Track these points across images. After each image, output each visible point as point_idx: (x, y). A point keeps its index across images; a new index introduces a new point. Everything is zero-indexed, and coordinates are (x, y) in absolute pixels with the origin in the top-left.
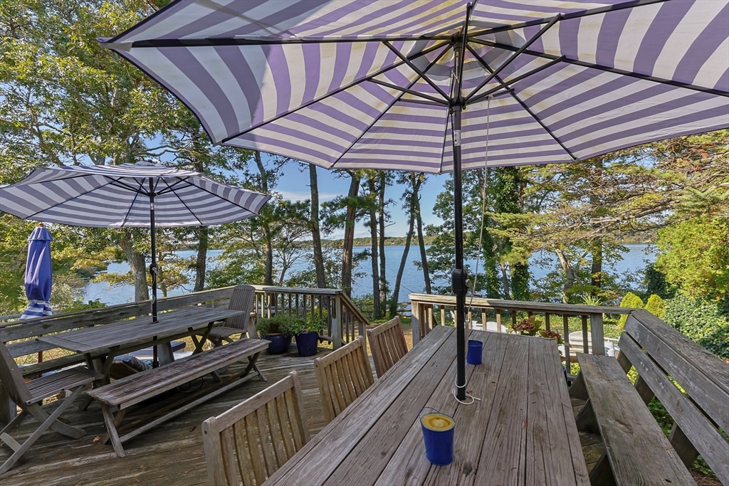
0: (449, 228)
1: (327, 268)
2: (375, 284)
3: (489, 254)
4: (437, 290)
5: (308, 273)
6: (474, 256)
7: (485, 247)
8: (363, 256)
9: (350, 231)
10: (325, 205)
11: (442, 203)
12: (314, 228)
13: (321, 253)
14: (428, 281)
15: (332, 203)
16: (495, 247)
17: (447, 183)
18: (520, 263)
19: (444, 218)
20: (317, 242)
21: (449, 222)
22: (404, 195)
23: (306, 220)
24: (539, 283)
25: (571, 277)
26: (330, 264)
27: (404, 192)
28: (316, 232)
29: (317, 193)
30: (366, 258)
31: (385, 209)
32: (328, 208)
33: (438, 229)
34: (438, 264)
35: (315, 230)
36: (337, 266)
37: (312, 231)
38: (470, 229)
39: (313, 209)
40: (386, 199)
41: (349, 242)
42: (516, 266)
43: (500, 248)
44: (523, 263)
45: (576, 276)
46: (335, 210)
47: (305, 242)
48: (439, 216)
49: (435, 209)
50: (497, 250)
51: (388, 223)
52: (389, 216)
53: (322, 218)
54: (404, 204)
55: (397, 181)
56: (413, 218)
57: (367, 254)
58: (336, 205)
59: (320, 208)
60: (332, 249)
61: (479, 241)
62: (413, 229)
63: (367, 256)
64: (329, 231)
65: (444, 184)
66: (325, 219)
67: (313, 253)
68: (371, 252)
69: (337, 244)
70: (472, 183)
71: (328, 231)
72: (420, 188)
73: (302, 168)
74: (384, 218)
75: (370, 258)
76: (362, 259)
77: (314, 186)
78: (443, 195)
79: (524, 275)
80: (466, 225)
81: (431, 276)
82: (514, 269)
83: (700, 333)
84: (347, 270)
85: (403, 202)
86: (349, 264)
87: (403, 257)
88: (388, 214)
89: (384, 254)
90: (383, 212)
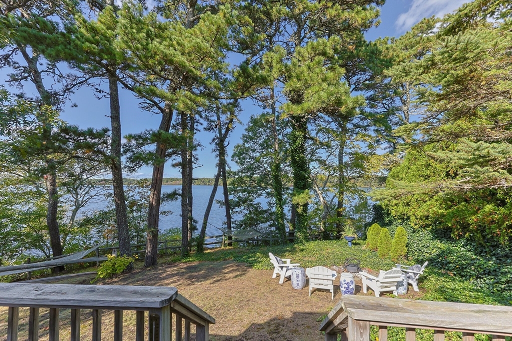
0: (243, 173)
1: (129, 207)
2: (183, 223)
3: (279, 195)
5: (106, 213)
7: (276, 188)
8: (172, 196)
9: (159, 171)
10: (130, 137)
11: (240, 152)
12: (114, 164)
13: (123, 192)
14: (229, 216)
15: (140, 137)
17: (244, 137)
19: (241, 164)
20: (118, 181)
21: (244, 169)
23: (104, 154)
25: (327, 211)
26: (133, 203)
28: (116, 169)
29: (119, 126)
30: (176, 199)
32: (134, 142)
33: (236, 174)
34: (238, 203)
35: (116, 167)
36: (141, 204)
37: (112, 168)
39: (113, 141)
41: (157, 183)
45: (329, 210)
46: (142, 145)
47: (104, 180)
48: (237, 162)
51: (196, 165)
52: (197, 159)
53: (125, 152)
54: (214, 148)
55: (204, 128)
57: (177, 194)
58: (145, 139)
59: (123, 141)
60: (135, 188)
63: (177, 196)
64: (134, 170)
66: (129, 154)
67: (112, 191)
68: (181, 192)
69: (142, 183)
71: (132, 170)
72: (228, 136)
73: (100, 95)
74: (193, 160)
75: (180, 199)
76: (172, 199)
77: (115, 117)
78: (239, 146)
82: (301, 207)
83: (427, 252)
84: (154, 211)
85: (213, 146)
86: (157, 205)
87: (211, 197)
88: (196, 157)
89: (191, 194)
90: (191, 154)
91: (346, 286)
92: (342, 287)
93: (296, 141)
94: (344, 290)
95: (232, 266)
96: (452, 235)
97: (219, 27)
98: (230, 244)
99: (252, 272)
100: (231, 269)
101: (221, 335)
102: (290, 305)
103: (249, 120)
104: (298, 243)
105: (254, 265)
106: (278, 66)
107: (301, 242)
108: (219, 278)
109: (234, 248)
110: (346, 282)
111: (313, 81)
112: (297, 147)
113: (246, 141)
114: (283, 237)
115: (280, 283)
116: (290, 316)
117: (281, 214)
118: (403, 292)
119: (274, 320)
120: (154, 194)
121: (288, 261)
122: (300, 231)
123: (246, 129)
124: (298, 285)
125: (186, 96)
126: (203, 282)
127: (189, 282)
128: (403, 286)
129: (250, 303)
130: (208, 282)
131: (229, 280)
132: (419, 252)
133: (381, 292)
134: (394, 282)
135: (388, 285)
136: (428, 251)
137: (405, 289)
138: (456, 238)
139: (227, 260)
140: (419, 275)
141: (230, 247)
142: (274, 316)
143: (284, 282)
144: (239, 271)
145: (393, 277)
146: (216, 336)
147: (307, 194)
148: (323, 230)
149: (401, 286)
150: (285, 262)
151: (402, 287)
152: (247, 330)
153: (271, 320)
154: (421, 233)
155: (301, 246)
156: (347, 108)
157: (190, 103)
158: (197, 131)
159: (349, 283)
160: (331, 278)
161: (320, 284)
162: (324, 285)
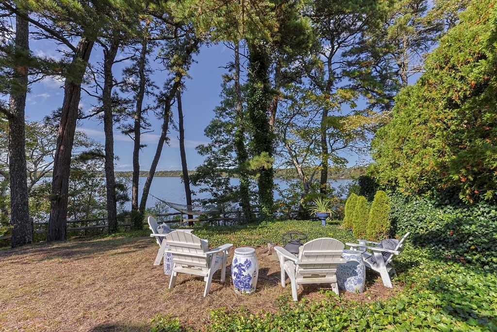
9: (66, 122)
28: (14, 119)
31: (143, 115)
45: (309, 187)
82: (259, 174)
83: (421, 228)
89: (138, 162)
90: (140, 117)
91: (237, 271)
93: (253, 94)
94: (235, 278)
96: (461, 197)
98: (190, 224)
110: (238, 263)
115: (155, 264)
118: (355, 287)
120: (58, 151)
124: (168, 267)
128: (356, 274)
132: (411, 228)
133: (304, 285)
134: (329, 265)
135: (318, 271)
136: (423, 226)
137: (359, 281)
138: (469, 202)
140: (392, 255)
141: (189, 227)
145: (325, 256)
147: (264, 156)
149: (351, 275)
151: (352, 278)
154: (414, 203)
158: (152, 95)
159: (242, 265)
160: (201, 253)
161: (190, 267)
162: (198, 268)
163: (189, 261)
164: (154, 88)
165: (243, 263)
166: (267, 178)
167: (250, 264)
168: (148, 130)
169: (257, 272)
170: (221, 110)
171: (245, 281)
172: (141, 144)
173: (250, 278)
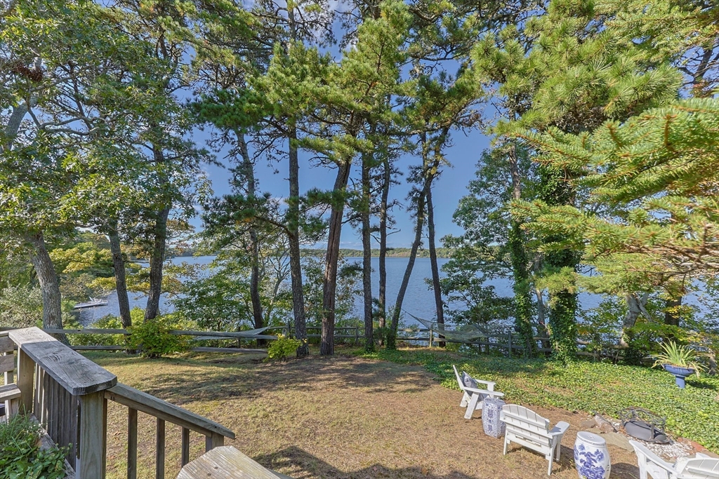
0: (472, 240)
2: (366, 307)
3: (521, 274)
4: (452, 314)
6: (502, 274)
7: (515, 264)
8: (350, 271)
9: (334, 239)
10: (290, 201)
11: (464, 209)
14: (440, 303)
15: (303, 199)
16: (530, 264)
17: (471, 184)
18: (566, 290)
19: (466, 226)
20: (294, 252)
21: (472, 232)
22: (410, 194)
24: (588, 315)
25: (636, 309)
27: (411, 190)
28: (294, 239)
31: (389, 212)
33: (459, 241)
34: (453, 283)
35: (292, 236)
38: (498, 240)
40: (389, 201)
42: (558, 294)
43: (537, 267)
44: (571, 291)
45: (642, 308)
46: (306, 209)
48: (459, 224)
49: (455, 216)
50: (532, 268)
51: (392, 231)
52: (394, 222)
54: (410, 206)
56: (420, 224)
61: (507, 257)
62: (420, 238)
65: (468, 184)
68: (362, 266)
70: (503, 185)
72: (433, 185)
74: (387, 223)
76: (351, 274)
77: (293, 178)
78: (466, 199)
79: (569, 306)
80: (493, 236)
81: (444, 298)
82: (556, 298)
84: (328, 288)
85: (409, 203)
86: (332, 281)
87: (406, 274)
88: (392, 219)
89: (384, 269)
90: (385, 216)
91: (585, 459)
92: (577, 459)
93: (547, 181)
94: (581, 465)
95: (413, 375)
97: (381, 34)
98: (442, 344)
99: (436, 389)
100: (409, 378)
101: (327, 464)
102: (457, 457)
103: (480, 157)
104: (554, 360)
105: (444, 381)
106: (482, 62)
107: (560, 359)
108: (383, 388)
109: (448, 351)
110: (586, 451)
111: (552, 69)
112: (548, 191)
113: (477, 191)
114: (530, 346)
115: (465, 417)
116: (445, 473)
117: (525, 308)
119: (414, 470)
120: (328, 268)
121: (491, 386)
122: (558, 340)
123: (477, 173)
124: (490, 428)
125: (343, 142)
126: (358, 388)
127: (345, 384)
129: (398, 433)
130: (366, 389)
131: (394, 394)
139: (416, 365)
141: (441, 349)
142: (416, 464)
143: (472, 418)
144: (417, 384)
146: (320, 462)
147: (567, 274)
148: (626, 345)
150: (485, 387)
152: (364, 470)
153: (408, 469)
155: (558, 366)
156: (621, 103)
157: (348, 149)
158: (394, 184)
159: (592, 455)
160: (544, 433)
161: (525, 439)
162: (534, 443)
163: (527, 435)
164: (398, 175)
165: (593, 453)
166: (567, 299)
167: (602, 455)
168: (395, 230)
169: (610, 466)
170: (478, 187)
171: (596, 472)
172: (387, 247)
173: (603, 471)
